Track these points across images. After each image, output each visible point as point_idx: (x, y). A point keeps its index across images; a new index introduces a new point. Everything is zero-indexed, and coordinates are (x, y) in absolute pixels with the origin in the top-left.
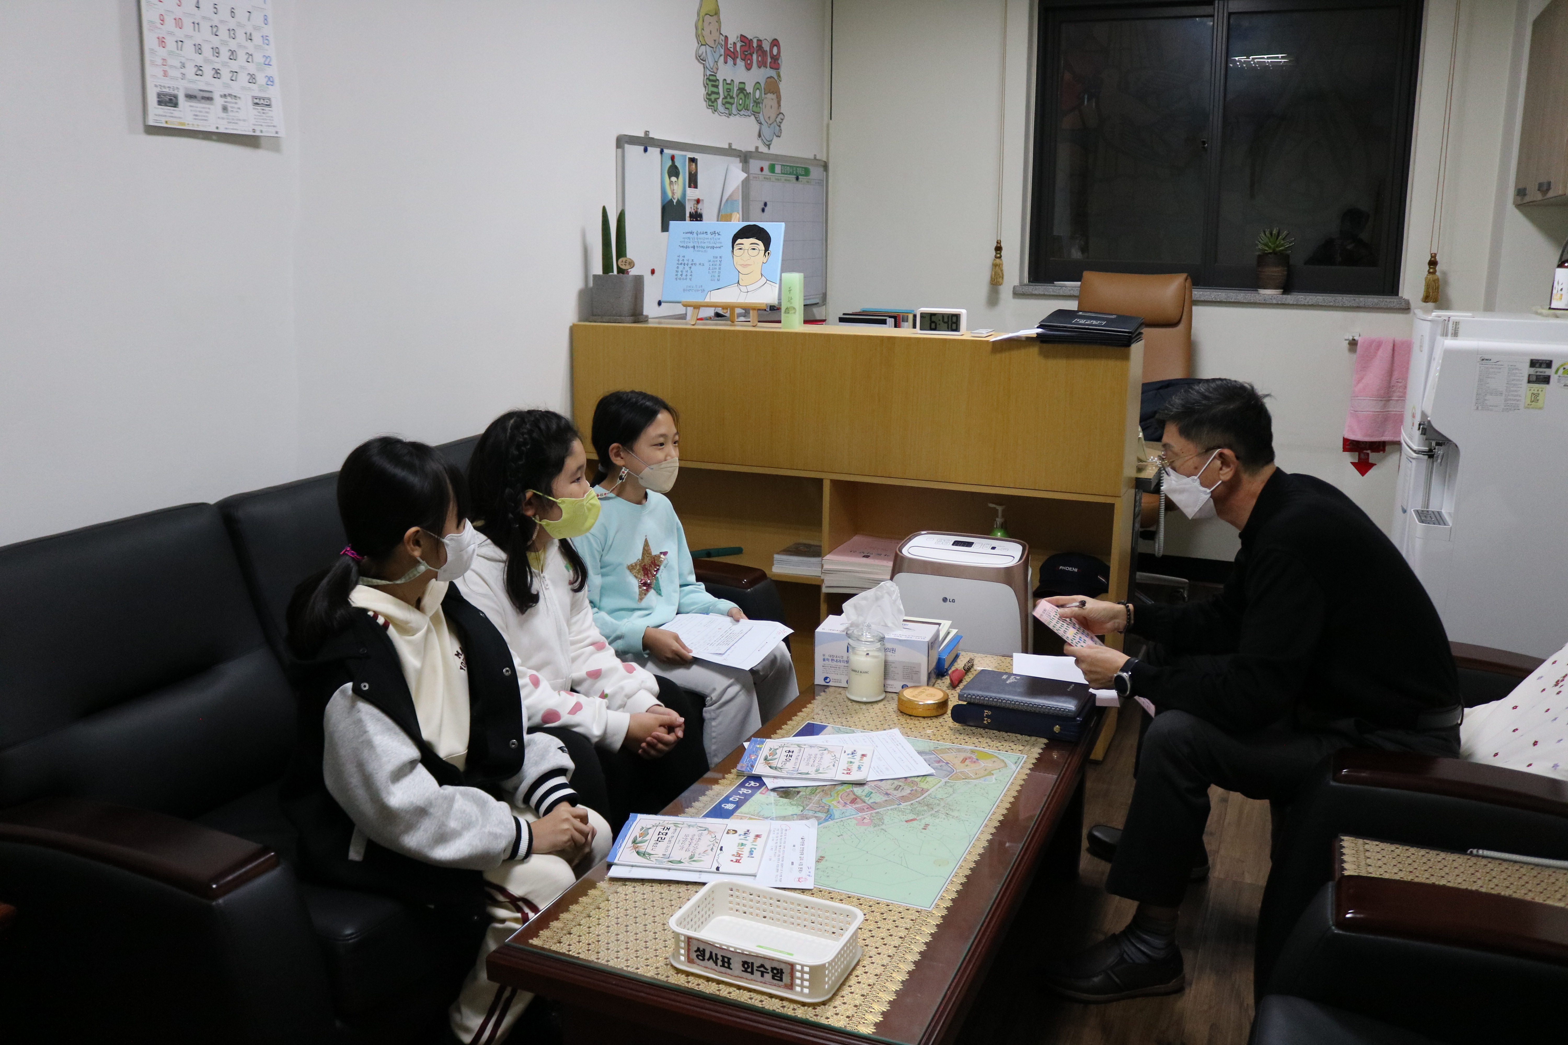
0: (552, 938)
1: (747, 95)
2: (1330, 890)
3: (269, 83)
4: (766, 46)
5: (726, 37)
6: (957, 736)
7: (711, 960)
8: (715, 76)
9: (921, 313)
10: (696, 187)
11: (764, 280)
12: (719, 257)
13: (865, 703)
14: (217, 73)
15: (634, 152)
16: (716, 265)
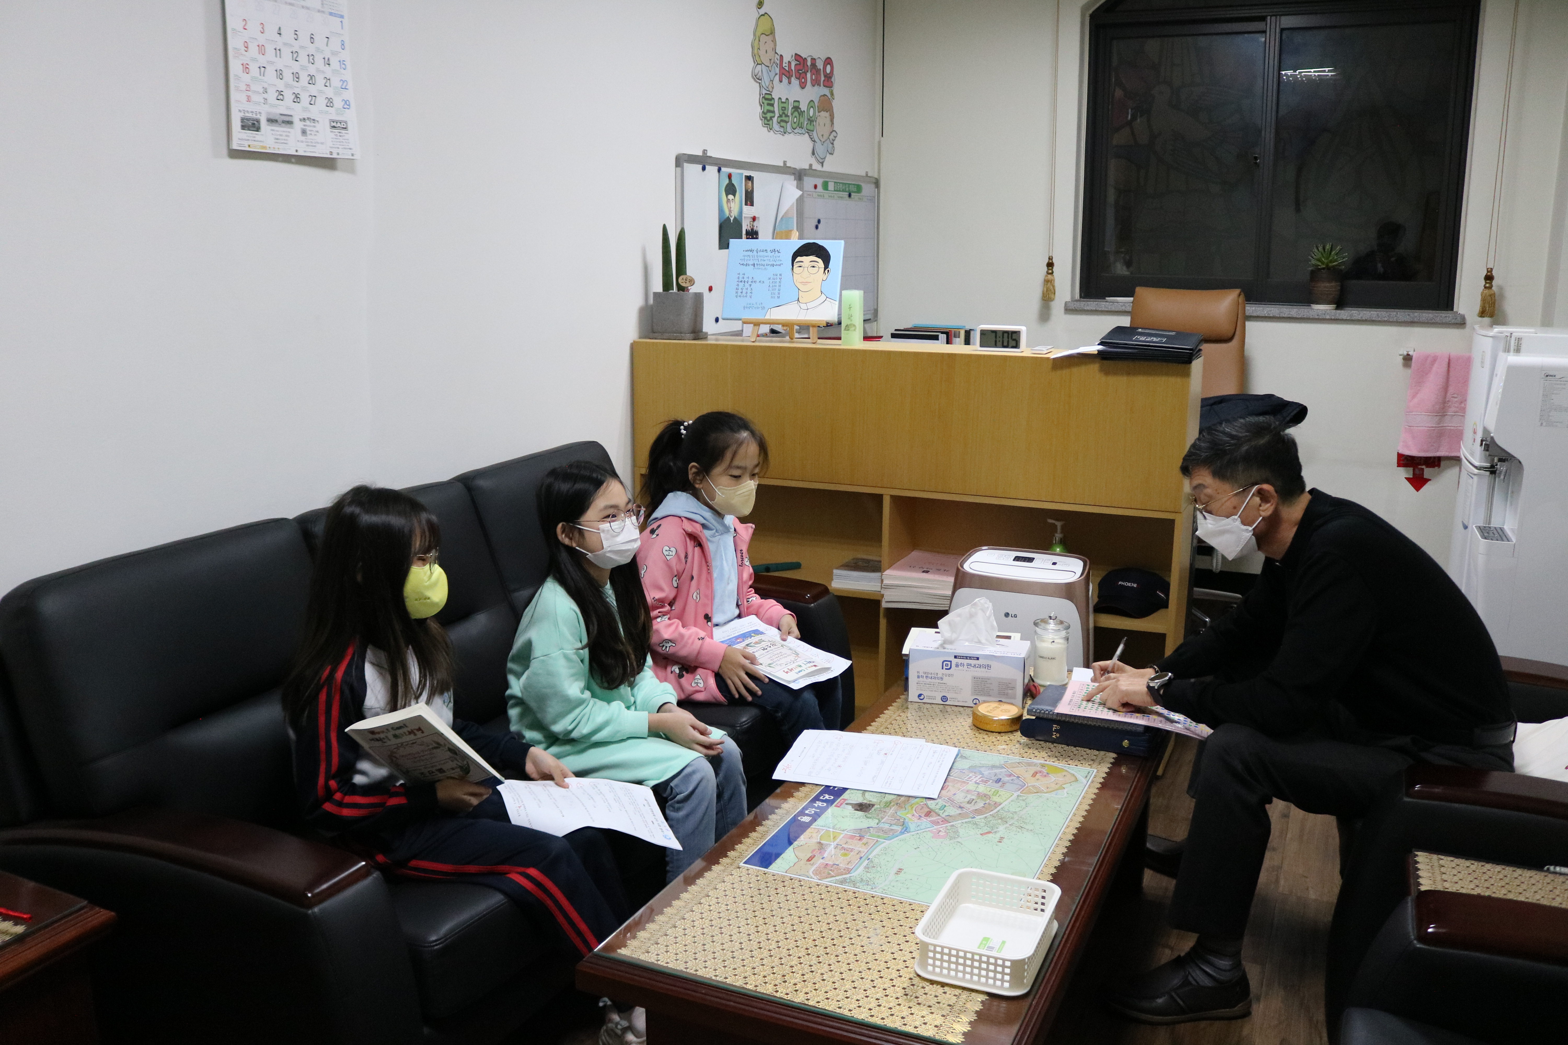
0: (640, 948)
1: (801, 113)
2: (1409, 904)
3: (346, 106)
4: (820, 65)
5: (781, 56)
6: (1026, 750)
8: (771, 95)
9: (981, 330)
10: (752, 205)
11: (823, 297)
12: (779, 275)
14: (297, 98)
15: (693, 170)
16: (775, 282)
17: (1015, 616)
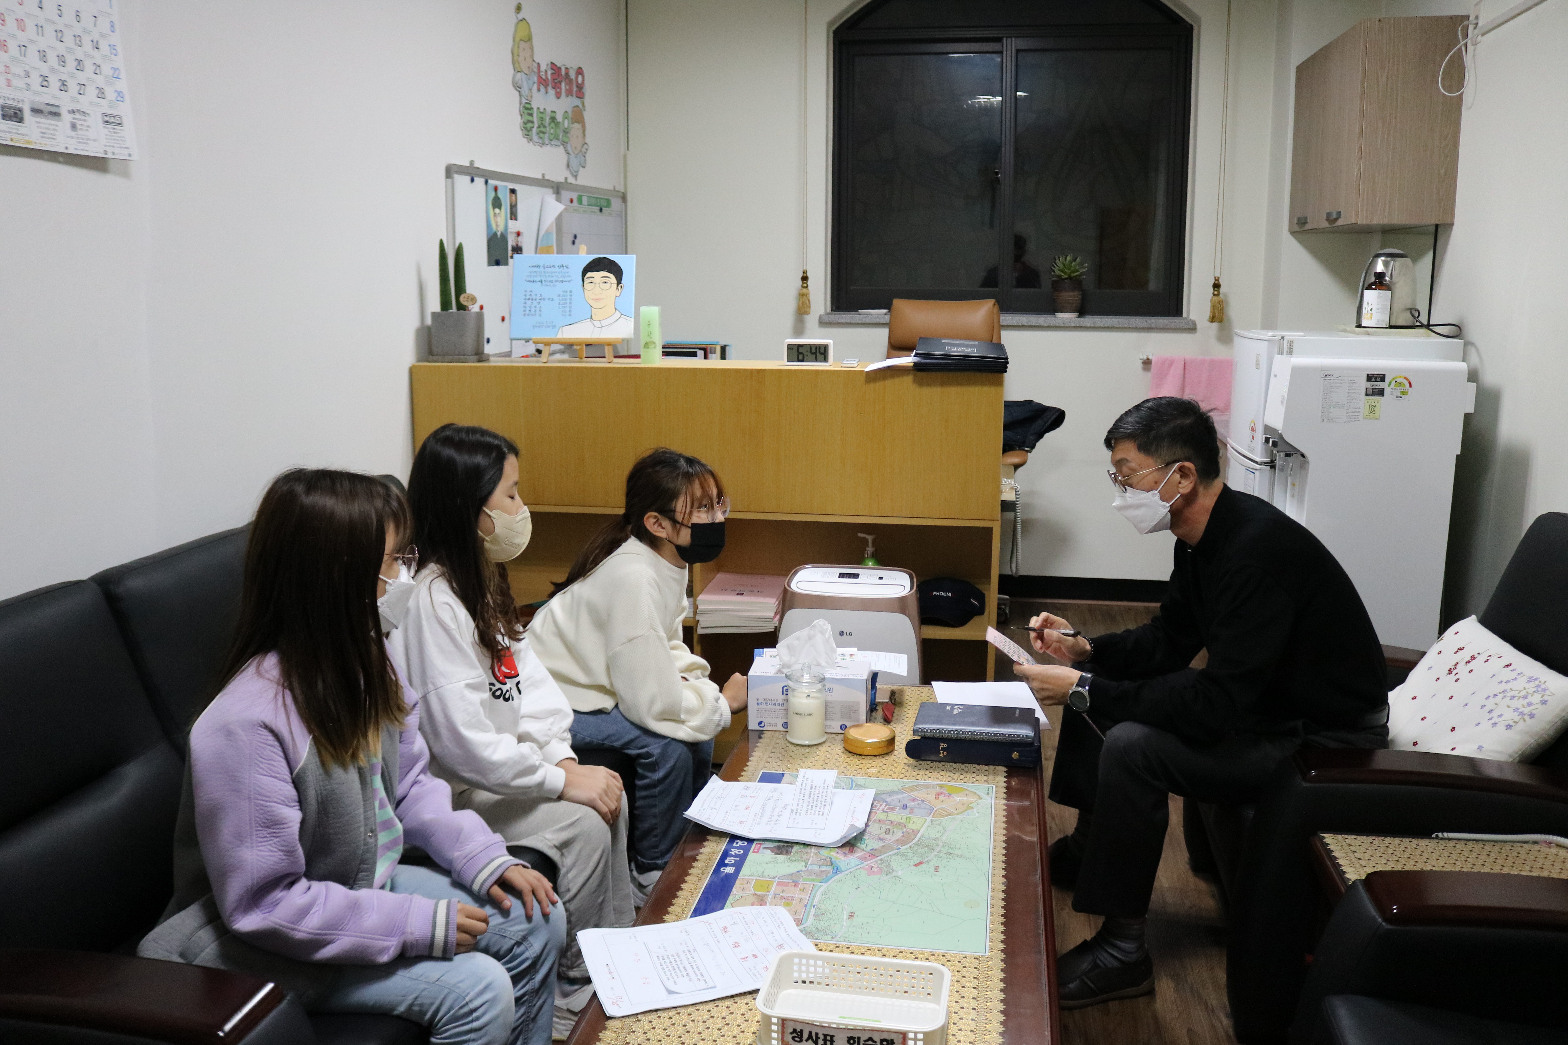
1: (558, 124)
3: (119, 98)
4: (572, 75)
5: (539, 64)
6: (918, 771)
7: (810, 1041)
8: (529, 104)
9: (788, 345)
10: (516, 219)
11: (618, 314)
12: (569, 292)
13: (809, 746)
14: (64, 86)
15: (462, 181)
16: (566, 300)
17: (851, 634)
